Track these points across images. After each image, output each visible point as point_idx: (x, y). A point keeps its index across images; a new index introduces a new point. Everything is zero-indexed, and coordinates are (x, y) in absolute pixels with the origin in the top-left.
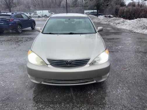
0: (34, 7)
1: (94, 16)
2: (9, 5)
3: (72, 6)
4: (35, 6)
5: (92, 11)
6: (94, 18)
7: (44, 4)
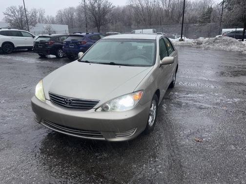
0: (137, 24)
1: (234, 39)
2: (98, 23)
3: (201, 20)
4: (139, 23)
5: (234, 30)
6: (232, 42)
7: (152, 19)
